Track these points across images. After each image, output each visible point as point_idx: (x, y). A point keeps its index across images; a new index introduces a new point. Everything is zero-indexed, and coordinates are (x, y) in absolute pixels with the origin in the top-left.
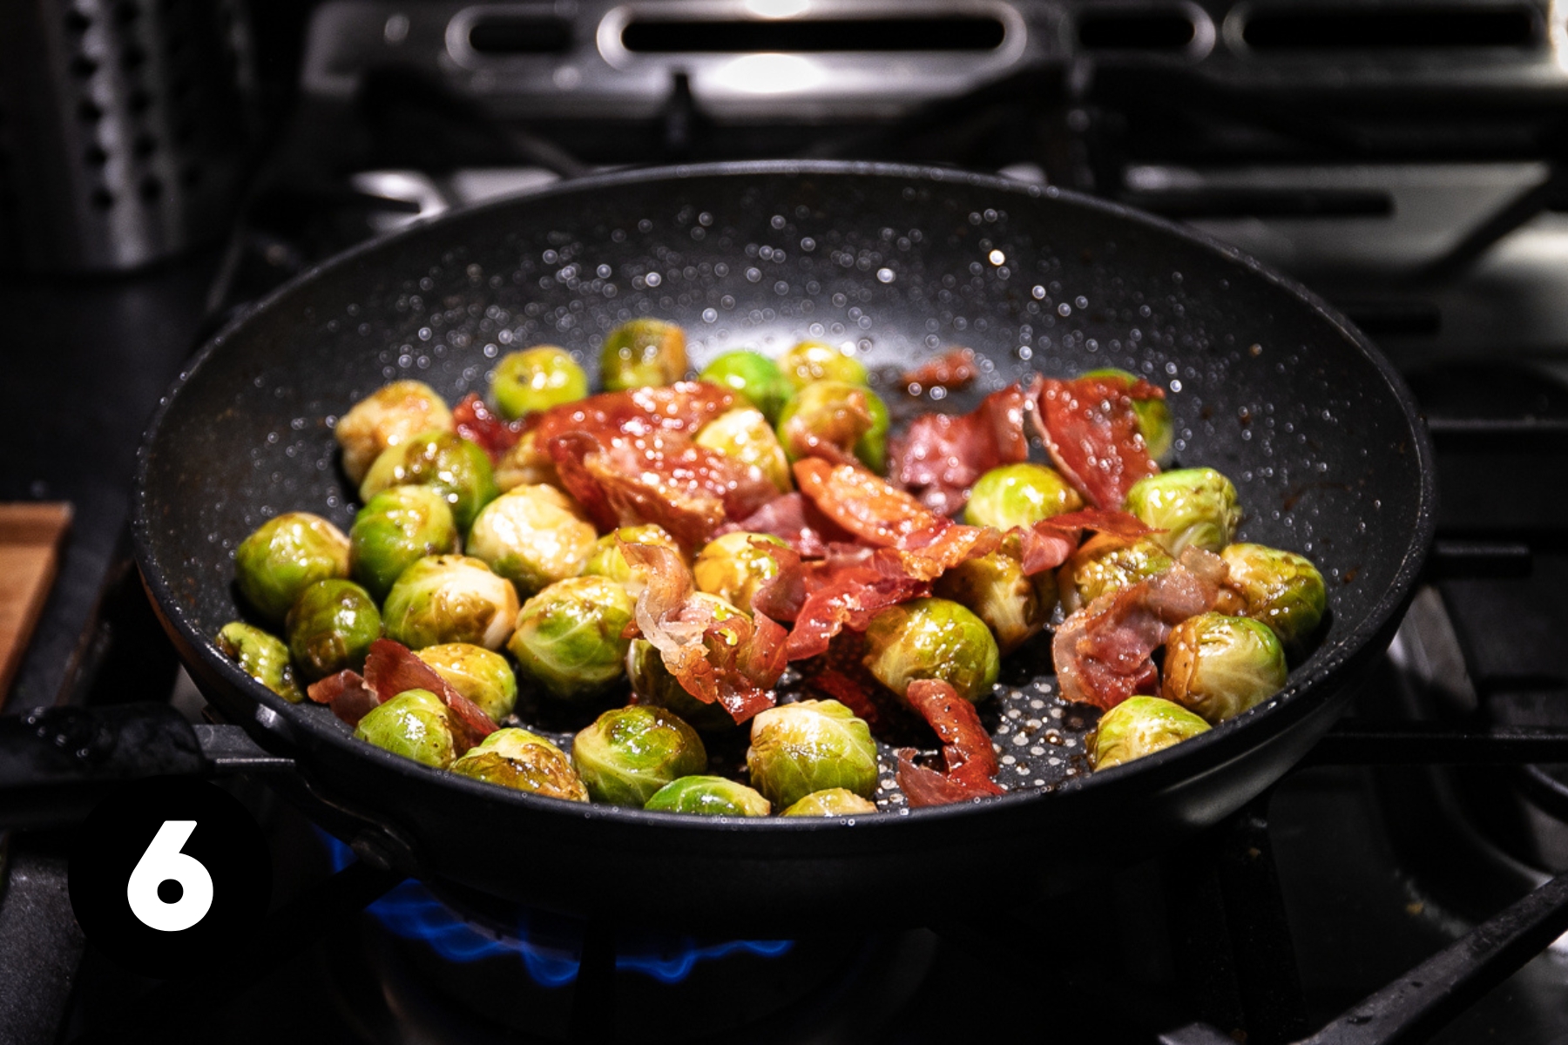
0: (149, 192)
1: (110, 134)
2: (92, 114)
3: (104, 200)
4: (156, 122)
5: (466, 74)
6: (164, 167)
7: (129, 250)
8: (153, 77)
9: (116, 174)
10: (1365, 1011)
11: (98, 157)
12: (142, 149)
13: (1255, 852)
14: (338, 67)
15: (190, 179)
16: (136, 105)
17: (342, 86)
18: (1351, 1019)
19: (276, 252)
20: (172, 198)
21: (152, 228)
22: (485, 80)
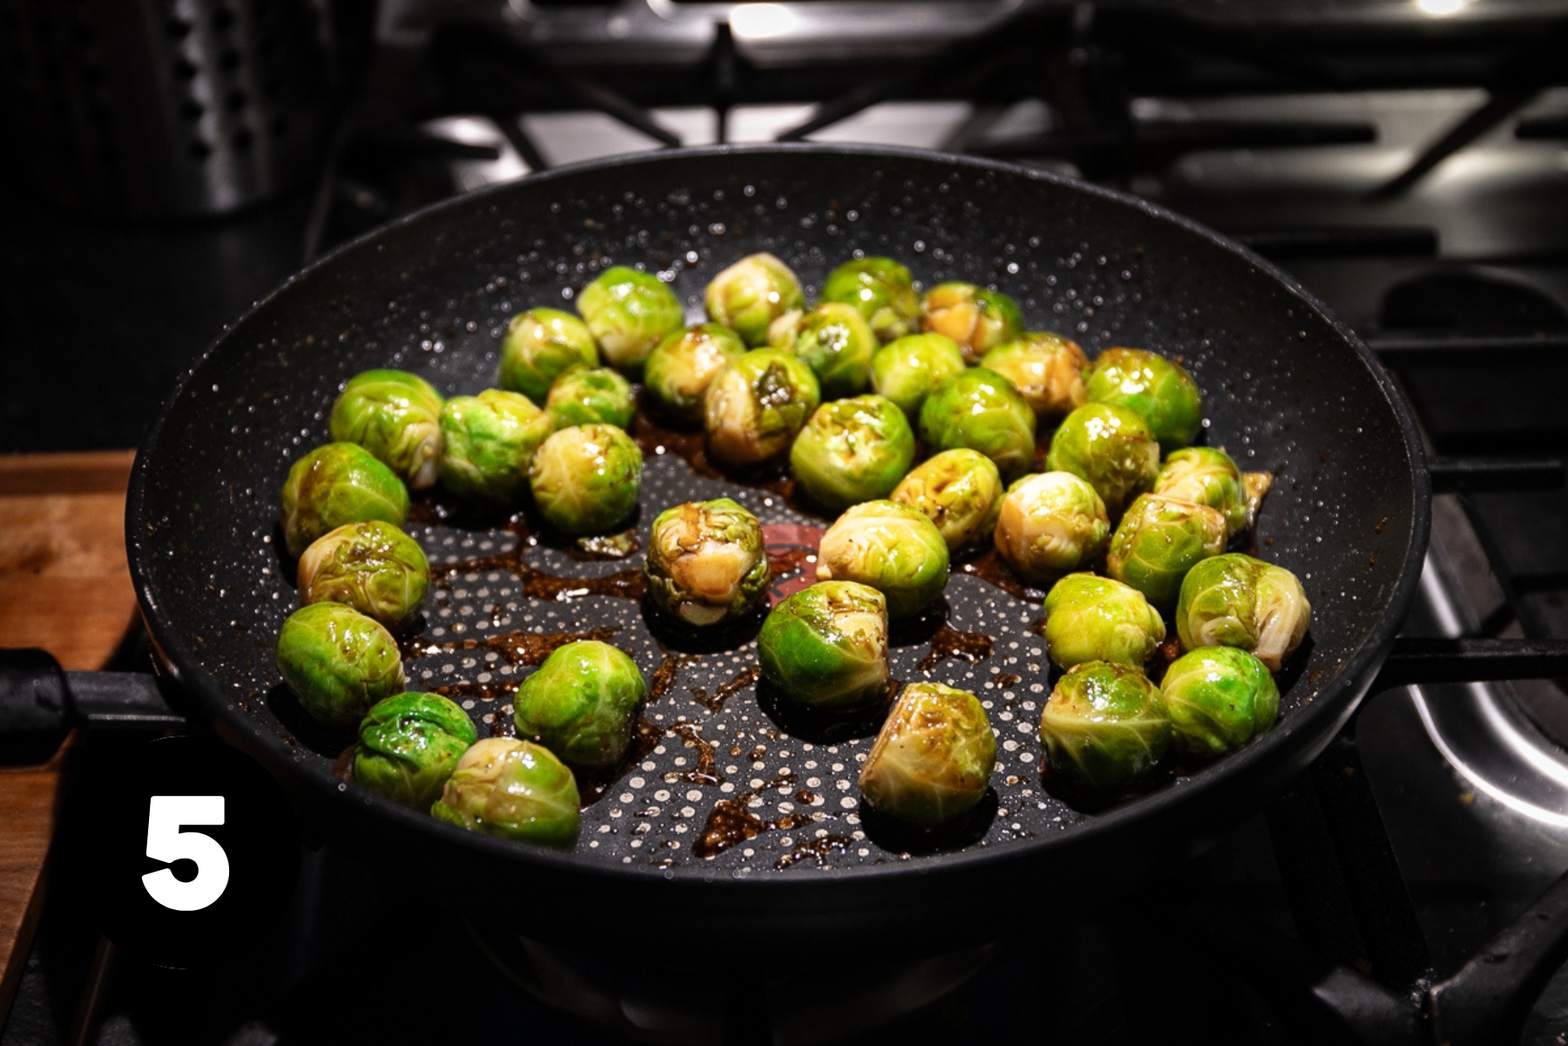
0: (241, 142)
1: (202, 90)
2: (186, 72)
3: (201, 151)
4: (244, 78)
5: (527, 26)
6: (253, 119)
7: (223, 196)
8: (240, 37)
9: (209, 128)
10: (1500, 949)
11: (194, 111)
12: (233, 103)
13: (1349, 770)
14: (408, 22)
15: (277, 128)
16: (226, 63)
17: (414, 39)
18: (1488, 958)
19: (364, 197)
20: (262, 149)
21: (243, 176)
22: (543, 30)
